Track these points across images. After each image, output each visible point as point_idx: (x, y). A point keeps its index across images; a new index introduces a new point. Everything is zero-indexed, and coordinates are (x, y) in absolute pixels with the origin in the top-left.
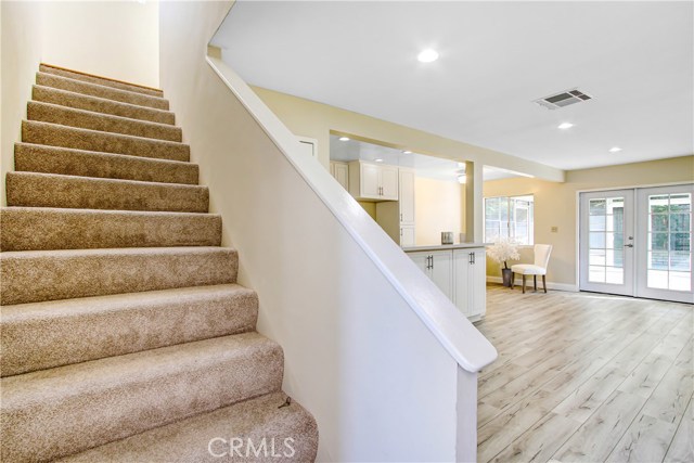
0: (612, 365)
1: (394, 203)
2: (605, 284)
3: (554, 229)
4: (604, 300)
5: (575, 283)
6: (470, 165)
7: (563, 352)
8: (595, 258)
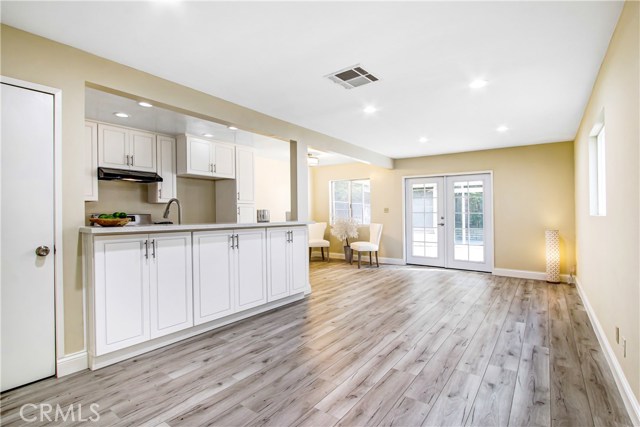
0: (401, 339)
1: (230, 183)
2: (424, 257)
3: (386, 210)
4: (421, 272)
5: (402, 258)
6: (293, 144)
7: (363, 328)
8: (417, 236)
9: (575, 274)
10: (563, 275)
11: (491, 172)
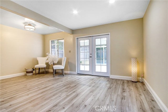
3: (70, 52)
5: (75, 71)
9: (143, 77)
10: (138, 78)
11: (110, 33)
